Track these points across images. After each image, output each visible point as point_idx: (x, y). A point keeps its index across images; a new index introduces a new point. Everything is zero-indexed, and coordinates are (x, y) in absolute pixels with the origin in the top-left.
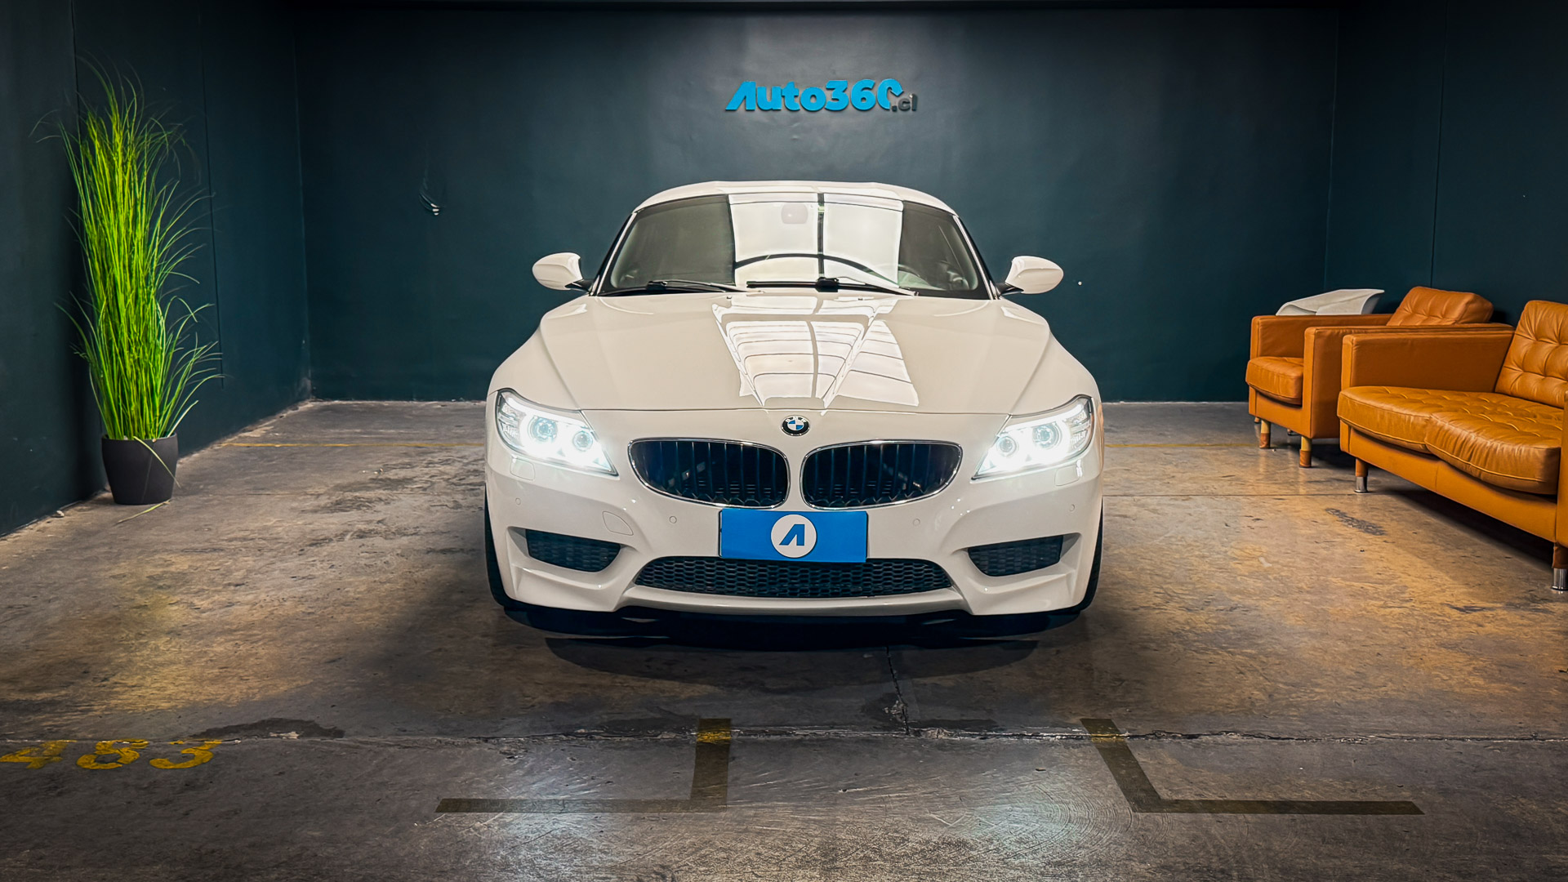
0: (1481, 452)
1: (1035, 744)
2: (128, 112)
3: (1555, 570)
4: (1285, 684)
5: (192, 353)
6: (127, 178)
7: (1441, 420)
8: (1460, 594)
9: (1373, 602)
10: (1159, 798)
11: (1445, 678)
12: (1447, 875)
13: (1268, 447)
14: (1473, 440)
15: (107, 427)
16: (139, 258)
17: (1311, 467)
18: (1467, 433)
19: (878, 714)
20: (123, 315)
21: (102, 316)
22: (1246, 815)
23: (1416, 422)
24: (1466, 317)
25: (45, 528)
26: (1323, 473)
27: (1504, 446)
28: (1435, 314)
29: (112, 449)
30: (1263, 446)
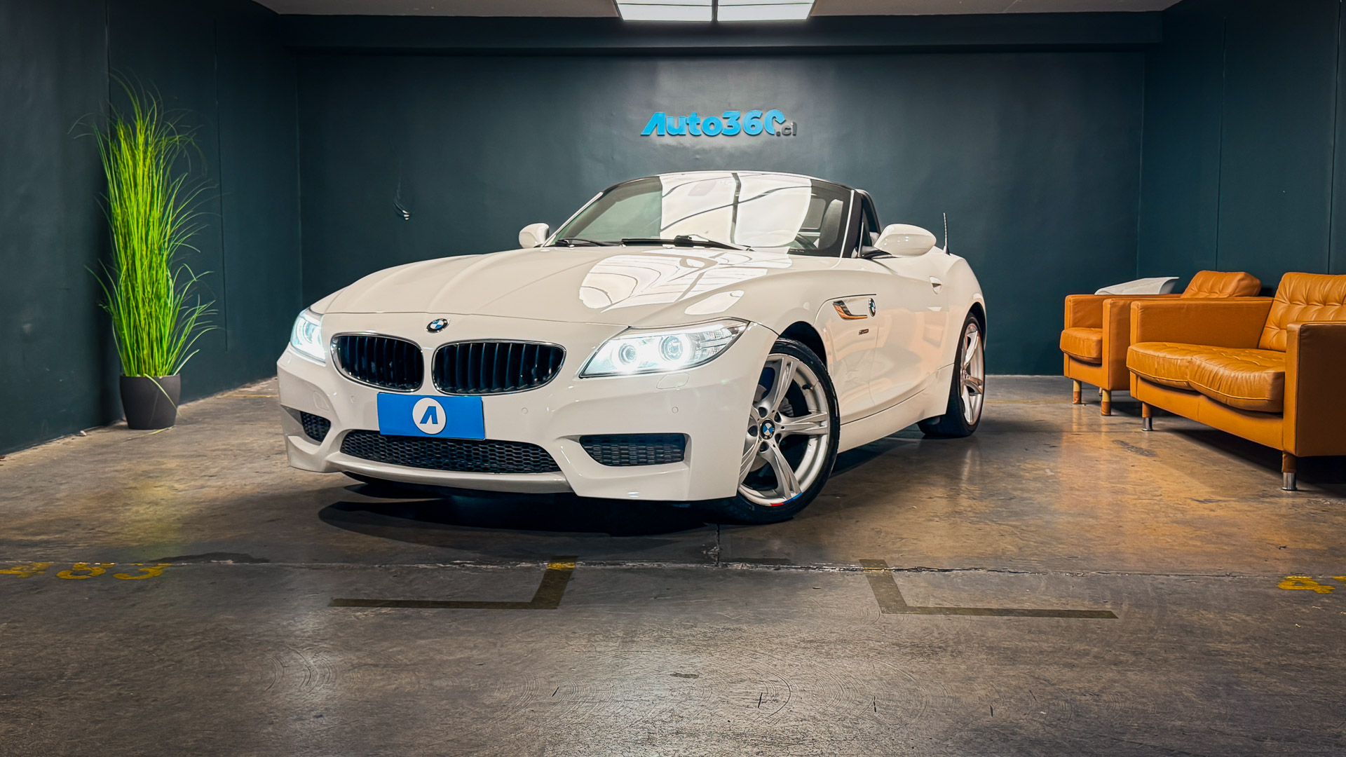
0: (1227, 382)
1: (817, 574)
2: (149, 114)
3: (1285, 474)
4: (1035, 542)
5: (195, 310)
6: (146, 169)
7: (1198, 360)
8: (1203, 491)
9: (1129, 496)
10: (906, 605)
11: (1170, 540)
12: (1122, 653)
13: (1080, 402)
14: (1221, 373)
15: (125, 368)
16: (154, 234)
17: (1110, 415)
18: (1217, 368)
19: (698, 555)
20: (139, 276)
21: (123, 277)
22: (972, 616)
23: (1181, 365)
24: (1239, 292)
25: (69, 442)
26: (1118, 419)
27: (1242, 375)
28: (1214, 291)
29: (126, 382)
30: (1076, 402)
